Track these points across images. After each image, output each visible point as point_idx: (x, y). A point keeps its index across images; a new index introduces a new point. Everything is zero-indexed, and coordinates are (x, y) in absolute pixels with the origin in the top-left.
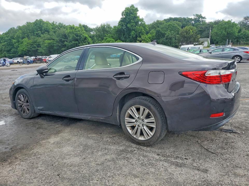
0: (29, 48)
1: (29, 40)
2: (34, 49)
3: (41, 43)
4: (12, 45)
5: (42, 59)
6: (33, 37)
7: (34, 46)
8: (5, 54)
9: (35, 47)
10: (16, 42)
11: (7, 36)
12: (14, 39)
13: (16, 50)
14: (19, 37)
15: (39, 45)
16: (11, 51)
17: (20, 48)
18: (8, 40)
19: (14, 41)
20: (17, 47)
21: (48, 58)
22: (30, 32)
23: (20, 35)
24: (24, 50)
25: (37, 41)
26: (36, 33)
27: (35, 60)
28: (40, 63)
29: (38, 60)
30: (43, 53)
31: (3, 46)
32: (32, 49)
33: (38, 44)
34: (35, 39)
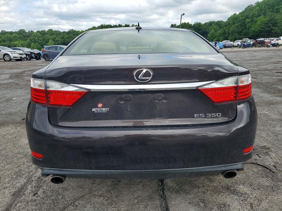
0: (261, 28)
1: (264, 18)
2: (268, 29)
3: (279, 21)
4: (245, 25)
5: (264, 41)
6: (270, 13)
7: (269, 25)
8: (236, 36)
9: (270, 27)
10: (250, 22)
11: (242, 16)
12: (248, 18)
13: (247, 31)
14: (254, 16)
15: (276, 23)
16: (242, 33)
17: (252, 29)
18: (241, 20)
19: (248, 20)
20: (249, 27)
21: (275, 40)
22: (268, 8)
23: (256, 13)
24: (256, 30)
25: (274, 18)
26: (276, 8)
27: (255, 43)
28: (260, 47)
29: (258, 44)
30: (278, 34)
31: (235, 27)
32: (266, 29)
33: (274, 22)
34: (272, 17)
